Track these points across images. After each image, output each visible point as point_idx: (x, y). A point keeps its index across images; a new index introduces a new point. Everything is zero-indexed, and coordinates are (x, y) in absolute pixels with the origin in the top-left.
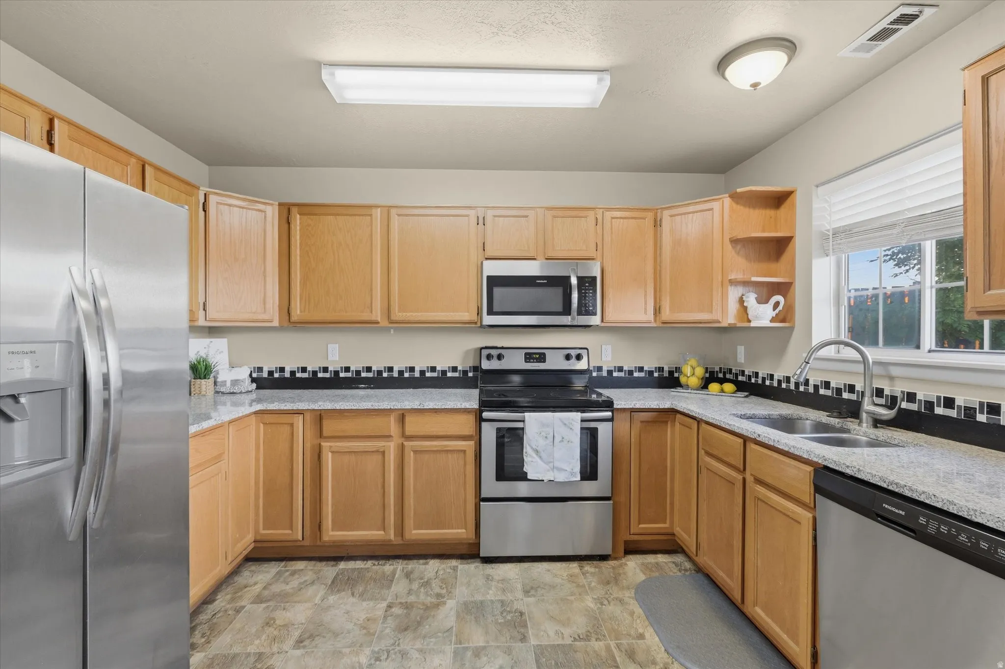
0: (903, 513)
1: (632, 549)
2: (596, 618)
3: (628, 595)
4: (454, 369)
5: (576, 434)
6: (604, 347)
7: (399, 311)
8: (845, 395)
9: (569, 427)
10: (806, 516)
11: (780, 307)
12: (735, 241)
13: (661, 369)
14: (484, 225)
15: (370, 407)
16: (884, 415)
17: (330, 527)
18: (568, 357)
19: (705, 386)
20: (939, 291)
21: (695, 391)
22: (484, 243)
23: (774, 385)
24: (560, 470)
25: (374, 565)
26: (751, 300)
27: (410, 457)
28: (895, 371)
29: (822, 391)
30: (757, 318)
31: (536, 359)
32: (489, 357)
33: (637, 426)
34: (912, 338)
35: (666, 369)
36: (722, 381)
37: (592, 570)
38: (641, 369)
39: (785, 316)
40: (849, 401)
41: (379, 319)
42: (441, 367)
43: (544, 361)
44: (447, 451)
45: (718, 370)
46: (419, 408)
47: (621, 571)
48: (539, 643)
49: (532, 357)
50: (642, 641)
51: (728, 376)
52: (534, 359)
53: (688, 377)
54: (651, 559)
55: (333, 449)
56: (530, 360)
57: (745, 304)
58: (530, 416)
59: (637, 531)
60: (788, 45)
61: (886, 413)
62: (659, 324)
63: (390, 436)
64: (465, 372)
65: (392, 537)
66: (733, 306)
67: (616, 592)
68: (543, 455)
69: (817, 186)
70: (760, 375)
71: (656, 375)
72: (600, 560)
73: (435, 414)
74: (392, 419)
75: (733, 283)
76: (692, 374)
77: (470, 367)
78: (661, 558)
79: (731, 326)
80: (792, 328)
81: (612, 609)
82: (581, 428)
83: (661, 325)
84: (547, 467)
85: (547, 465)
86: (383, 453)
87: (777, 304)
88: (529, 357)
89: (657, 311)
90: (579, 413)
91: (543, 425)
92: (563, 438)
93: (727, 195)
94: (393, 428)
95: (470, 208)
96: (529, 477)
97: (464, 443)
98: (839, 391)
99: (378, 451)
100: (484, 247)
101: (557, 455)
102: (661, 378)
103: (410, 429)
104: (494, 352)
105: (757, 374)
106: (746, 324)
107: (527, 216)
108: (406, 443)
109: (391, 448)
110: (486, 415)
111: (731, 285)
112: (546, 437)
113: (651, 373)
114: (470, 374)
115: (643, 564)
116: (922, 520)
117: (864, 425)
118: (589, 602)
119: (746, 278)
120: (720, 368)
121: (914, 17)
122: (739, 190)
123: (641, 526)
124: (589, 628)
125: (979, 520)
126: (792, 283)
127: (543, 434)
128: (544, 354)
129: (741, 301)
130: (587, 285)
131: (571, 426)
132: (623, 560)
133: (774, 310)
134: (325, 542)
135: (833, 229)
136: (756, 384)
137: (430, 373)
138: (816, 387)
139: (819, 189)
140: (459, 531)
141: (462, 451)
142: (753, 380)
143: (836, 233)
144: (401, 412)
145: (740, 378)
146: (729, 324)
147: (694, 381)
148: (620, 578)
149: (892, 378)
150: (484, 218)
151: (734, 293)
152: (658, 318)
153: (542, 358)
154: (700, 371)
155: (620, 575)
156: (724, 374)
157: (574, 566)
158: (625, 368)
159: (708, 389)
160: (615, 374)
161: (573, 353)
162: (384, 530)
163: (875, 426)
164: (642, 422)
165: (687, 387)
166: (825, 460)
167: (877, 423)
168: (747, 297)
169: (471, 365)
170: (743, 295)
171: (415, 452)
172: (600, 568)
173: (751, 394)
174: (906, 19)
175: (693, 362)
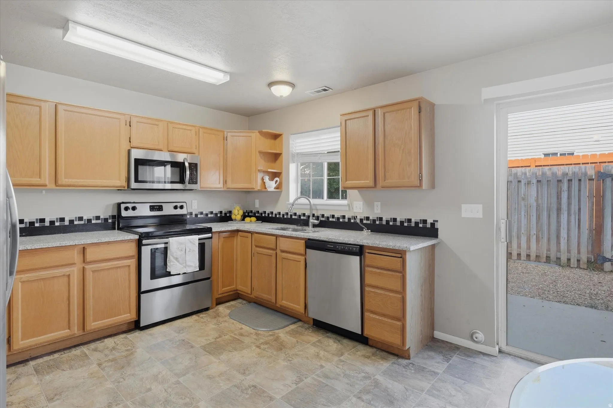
0: (333, 246)
1: (219, 302)
2: (219, 330)
3: (227, 318)
4: (98, 218)
5: (197, 247)
6: (193, 201)
7: (65, 178)
8: (302, 218)
9: (193, 243)
10: (302, 258)
11: (278, 183)
12: (260, 152)
13: (221, 212)
14: (130, 126)
15: (58, 245)
16: (316, 223)
17: (20, 337)
18: (176, 207)
19: (243, 220)
20: (328, 179)
21: (240, 222)
22: (130, 138)
23: (273, 216)
24: (189, 266)
25: (61, 354)
26: (267, 179)
27: (89, 276)
28: (318, 207)
29: (293, 217)
30: (270, 187)
31: (157, 209)
32: (126, 209)
33: (222, 240)
34: (321, 196)
35: (223, 212)
36: (250, 217)
37: (204, 315)
38: (212, 213)
39: (279, 187)
40: (303, 220)
41: (47, 183)
42: (87, 217)
43: (162, 210)
44: (117, 268)
45: (246, 212)
46: (98, 242)
47: (218, 312)
48: (200, 346)
49: (154, 208)
50: (242, 330)
51: (250, 214)
52: (155, 209)
53: (236, 215)
54: (228, 304)
55: (22, 280)
56: (153, 210)
57: (264, 181)
58: (173, 240)
59: (221, 292)
60: (292, 85)
61: (316, 222)
62: (225, 189)
63: (74, 264)
64: (106, 220)
65: (76, 332)
66: (259, 181)
67: (221, 319)
68: (180, 260)
69: (291, 135)
70: (267, 212)
71: (219, 215)
72: (205, 311)
73: (108, 245)
74: (76, 252)
75: (259, 171)
76: (237, 214)
77: (110, 216)
78: (232, 303)
79: (259, 190)
80: (281, 191)
81: (223, 325)
82: (199, 243)
83: (226, 190)
84: (182, 266)
85: (182, 265)
86: (69, 276)
87: (277, 181)
88: (152, 208)
89: (225, 182)
90: (197, 236)
91: (181, 244)
92: (190, 249)
93: (257, 131)
94: (76, 257)
95: (121, 114)
96: (172, 273)
97: (129, 261)
98: (300, 216)
99: (64, 275)
100: (130, 140)
101: (187, 259)
102: (221, 217)
103: (89, 257)
104: (130, 206)
105: (265, 212)
106: (265, 190)
107: (157, 125)
108: (86, 267)
109: (75, 272)
110: (144, 242)
111: (259, 172)
112: (182, 250)
113: (216, 214)
114: (110, 221)
115: (226, 307)
116: (337, 247)
117: (310, 227)
118: (212, 326)
119: (265, 169)
120: (246, 211)
121: (327, 90)
122: (263, 130)
123: (223, 289)
124: (219, 334)
125: (349, 243)
126: (281, 173)
127: (180, 248)
128: (162, 206)
129: (263, 179)
130: (192, 167)
131: (194, 243)
132: (216, 308)
133: (275, 184)
134: (15, 350)
135: (297, 153)
136: (265, 217)
137: (78, 221)
138: (291, 216)
139: (292, 135)
140: (126, 315)
141: (127, 266)
142: (263, 215)
143: (298, 154)
144: (82, 246)
145: (257, 215)
146: (258, 190)
147: (239, 217)
148: (220, 314)
149: (317, 210)
150: (130, 122)
151: (260, 175)
152: (225, 186)
153: (160, 208)
154: (241, 213)
155: (218, 313)
156: (248, 213)
157: (194, 317)
158: (204, 213)
159: (244, 221)
160: (199, 216)
161: (179, 205)
162: (69, 328)
163: (313, 227)
164: (224, 238)
165: (235, 220)
166: (310, 237)
167: (315, 226)
168: (265, 178)
169: (110, 214)
170: (263, 177)
171: (94, 272)
172: (207, 314)
173: (262, 222)
174: (325, 90)
175: (238, 208)
